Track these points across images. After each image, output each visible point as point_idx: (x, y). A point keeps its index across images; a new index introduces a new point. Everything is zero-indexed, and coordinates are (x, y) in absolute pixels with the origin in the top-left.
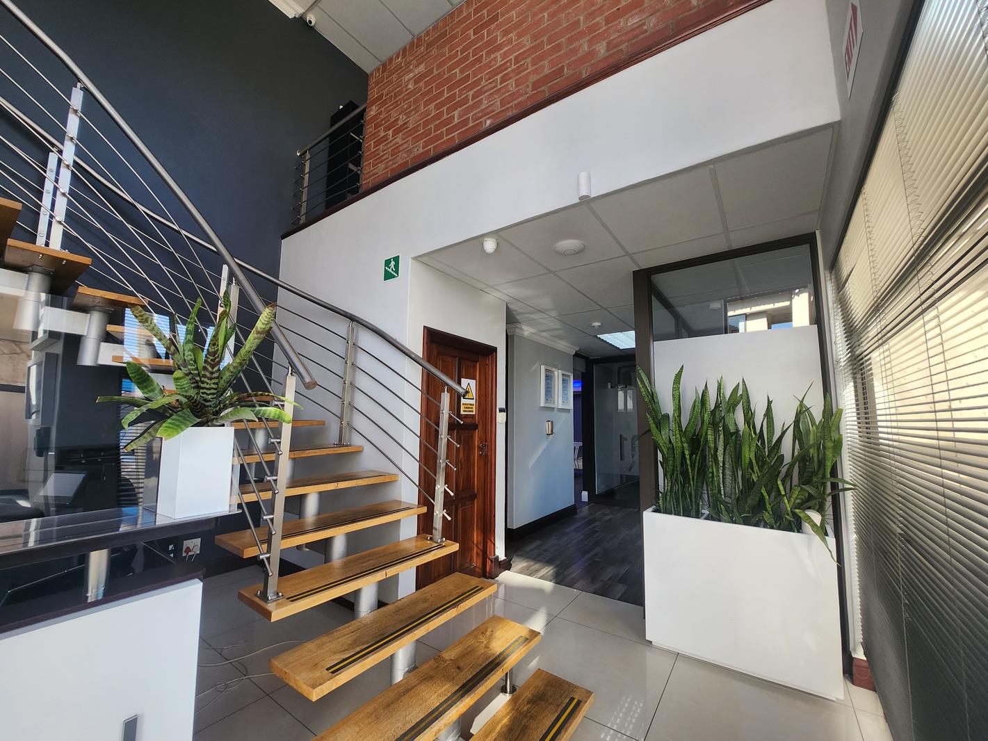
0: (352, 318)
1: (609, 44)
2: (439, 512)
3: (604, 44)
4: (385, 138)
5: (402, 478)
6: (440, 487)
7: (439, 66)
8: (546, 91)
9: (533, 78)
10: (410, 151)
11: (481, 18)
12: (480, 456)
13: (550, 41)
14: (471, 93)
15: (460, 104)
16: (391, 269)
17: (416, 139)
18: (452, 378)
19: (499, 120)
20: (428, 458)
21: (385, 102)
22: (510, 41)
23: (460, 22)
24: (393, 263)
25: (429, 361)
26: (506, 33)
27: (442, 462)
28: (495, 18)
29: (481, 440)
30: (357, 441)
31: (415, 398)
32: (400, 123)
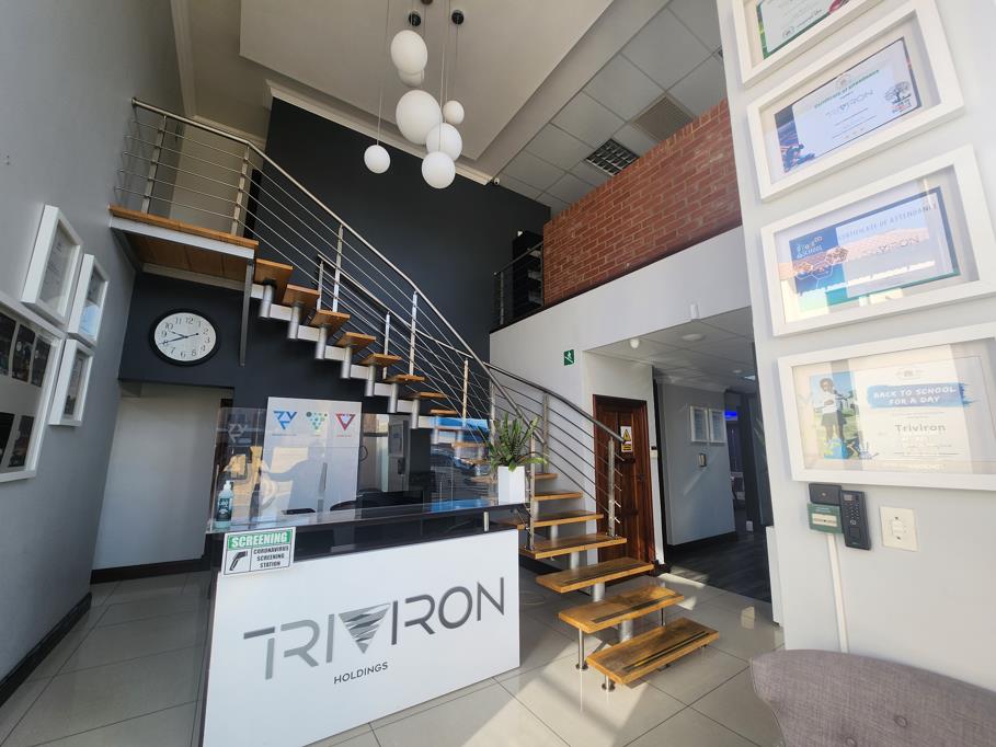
0: (545, 391)
1: (705, 218)
2: (612, 518)
3: (701, 217)
4: (558, 270)
5: (585, 495)
6: (612, 502)
7: (592, 224)
8: (665, 247)
9: (656, 238)
10: (576, 280)
11: (618, 194)
12: (638, 483)
13: (666, 213)
14: (615, 244)
15: (607, 251)
16: (569, 358)
17: (580, 272)
18: (614, 431)
19: (634, 264)
20: (601, 482)
21: (556, 246)
22: (639, 211)
23: (604, 196)
24: (569, 354)
25: (598, 419)
26: (635, 205)
27: (612, 486)
28: (627, 195)
29: (638, 471)
30: (553, 470)
31: (590, 443)
32: (568, 261)
